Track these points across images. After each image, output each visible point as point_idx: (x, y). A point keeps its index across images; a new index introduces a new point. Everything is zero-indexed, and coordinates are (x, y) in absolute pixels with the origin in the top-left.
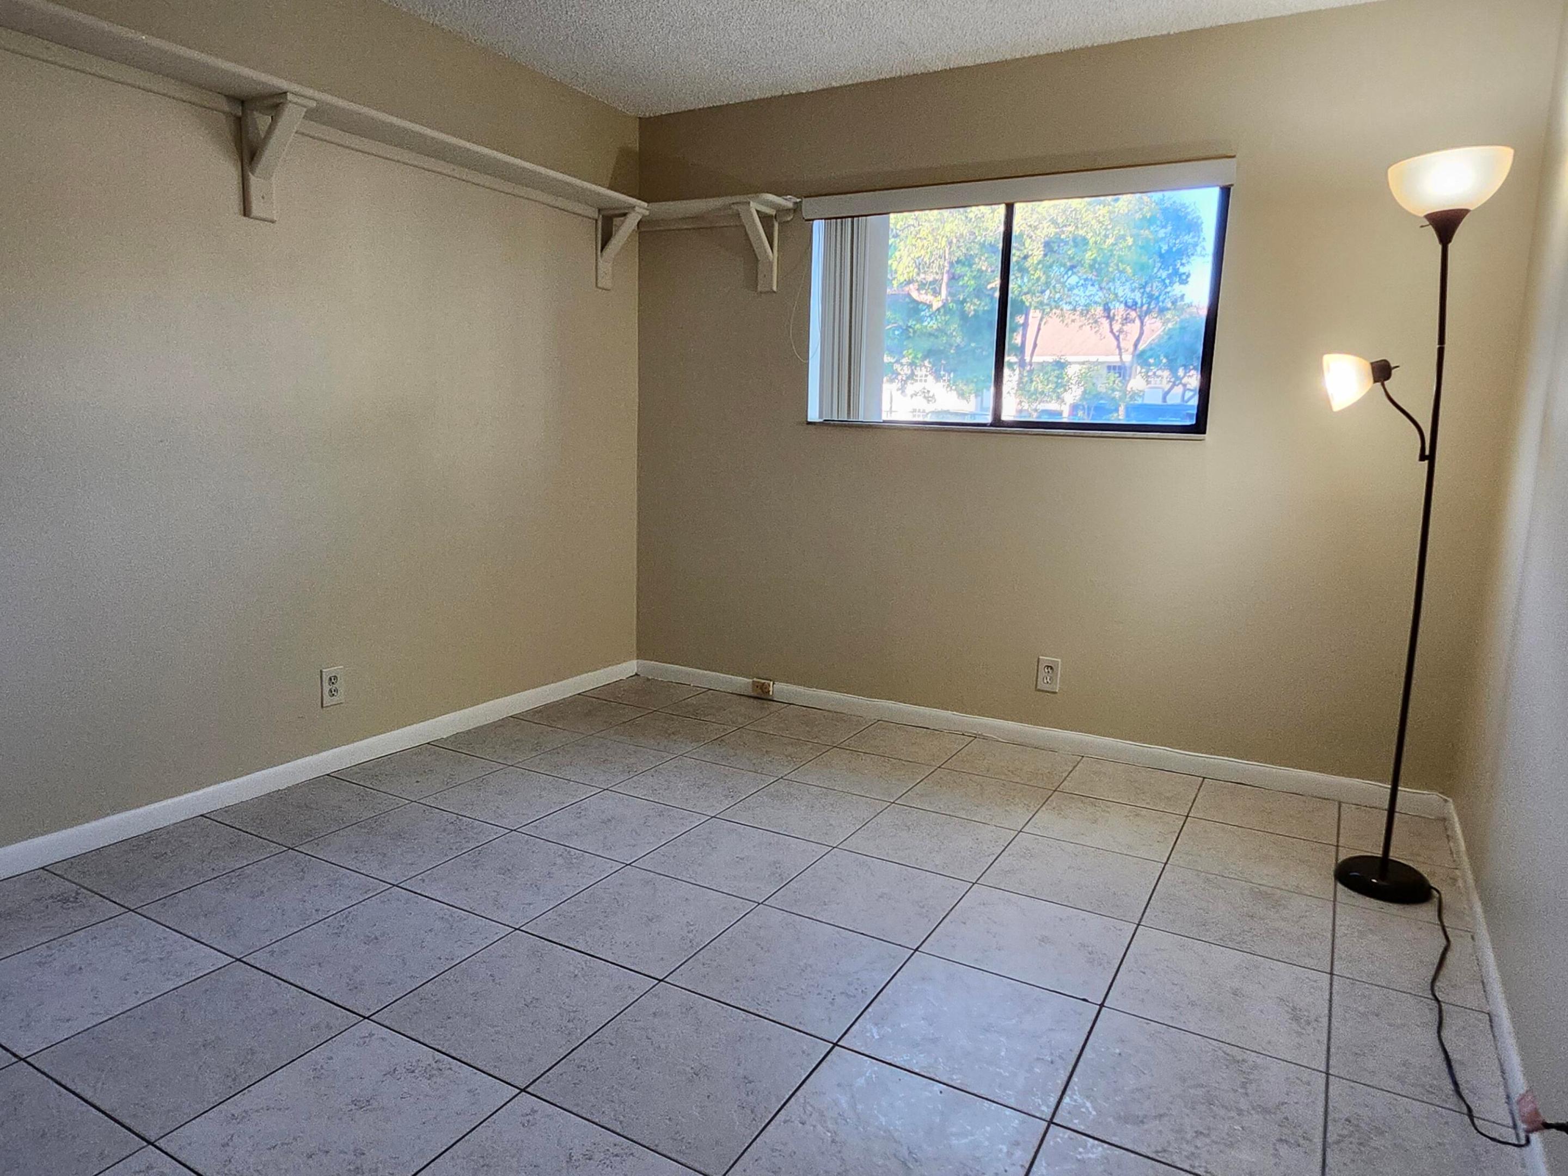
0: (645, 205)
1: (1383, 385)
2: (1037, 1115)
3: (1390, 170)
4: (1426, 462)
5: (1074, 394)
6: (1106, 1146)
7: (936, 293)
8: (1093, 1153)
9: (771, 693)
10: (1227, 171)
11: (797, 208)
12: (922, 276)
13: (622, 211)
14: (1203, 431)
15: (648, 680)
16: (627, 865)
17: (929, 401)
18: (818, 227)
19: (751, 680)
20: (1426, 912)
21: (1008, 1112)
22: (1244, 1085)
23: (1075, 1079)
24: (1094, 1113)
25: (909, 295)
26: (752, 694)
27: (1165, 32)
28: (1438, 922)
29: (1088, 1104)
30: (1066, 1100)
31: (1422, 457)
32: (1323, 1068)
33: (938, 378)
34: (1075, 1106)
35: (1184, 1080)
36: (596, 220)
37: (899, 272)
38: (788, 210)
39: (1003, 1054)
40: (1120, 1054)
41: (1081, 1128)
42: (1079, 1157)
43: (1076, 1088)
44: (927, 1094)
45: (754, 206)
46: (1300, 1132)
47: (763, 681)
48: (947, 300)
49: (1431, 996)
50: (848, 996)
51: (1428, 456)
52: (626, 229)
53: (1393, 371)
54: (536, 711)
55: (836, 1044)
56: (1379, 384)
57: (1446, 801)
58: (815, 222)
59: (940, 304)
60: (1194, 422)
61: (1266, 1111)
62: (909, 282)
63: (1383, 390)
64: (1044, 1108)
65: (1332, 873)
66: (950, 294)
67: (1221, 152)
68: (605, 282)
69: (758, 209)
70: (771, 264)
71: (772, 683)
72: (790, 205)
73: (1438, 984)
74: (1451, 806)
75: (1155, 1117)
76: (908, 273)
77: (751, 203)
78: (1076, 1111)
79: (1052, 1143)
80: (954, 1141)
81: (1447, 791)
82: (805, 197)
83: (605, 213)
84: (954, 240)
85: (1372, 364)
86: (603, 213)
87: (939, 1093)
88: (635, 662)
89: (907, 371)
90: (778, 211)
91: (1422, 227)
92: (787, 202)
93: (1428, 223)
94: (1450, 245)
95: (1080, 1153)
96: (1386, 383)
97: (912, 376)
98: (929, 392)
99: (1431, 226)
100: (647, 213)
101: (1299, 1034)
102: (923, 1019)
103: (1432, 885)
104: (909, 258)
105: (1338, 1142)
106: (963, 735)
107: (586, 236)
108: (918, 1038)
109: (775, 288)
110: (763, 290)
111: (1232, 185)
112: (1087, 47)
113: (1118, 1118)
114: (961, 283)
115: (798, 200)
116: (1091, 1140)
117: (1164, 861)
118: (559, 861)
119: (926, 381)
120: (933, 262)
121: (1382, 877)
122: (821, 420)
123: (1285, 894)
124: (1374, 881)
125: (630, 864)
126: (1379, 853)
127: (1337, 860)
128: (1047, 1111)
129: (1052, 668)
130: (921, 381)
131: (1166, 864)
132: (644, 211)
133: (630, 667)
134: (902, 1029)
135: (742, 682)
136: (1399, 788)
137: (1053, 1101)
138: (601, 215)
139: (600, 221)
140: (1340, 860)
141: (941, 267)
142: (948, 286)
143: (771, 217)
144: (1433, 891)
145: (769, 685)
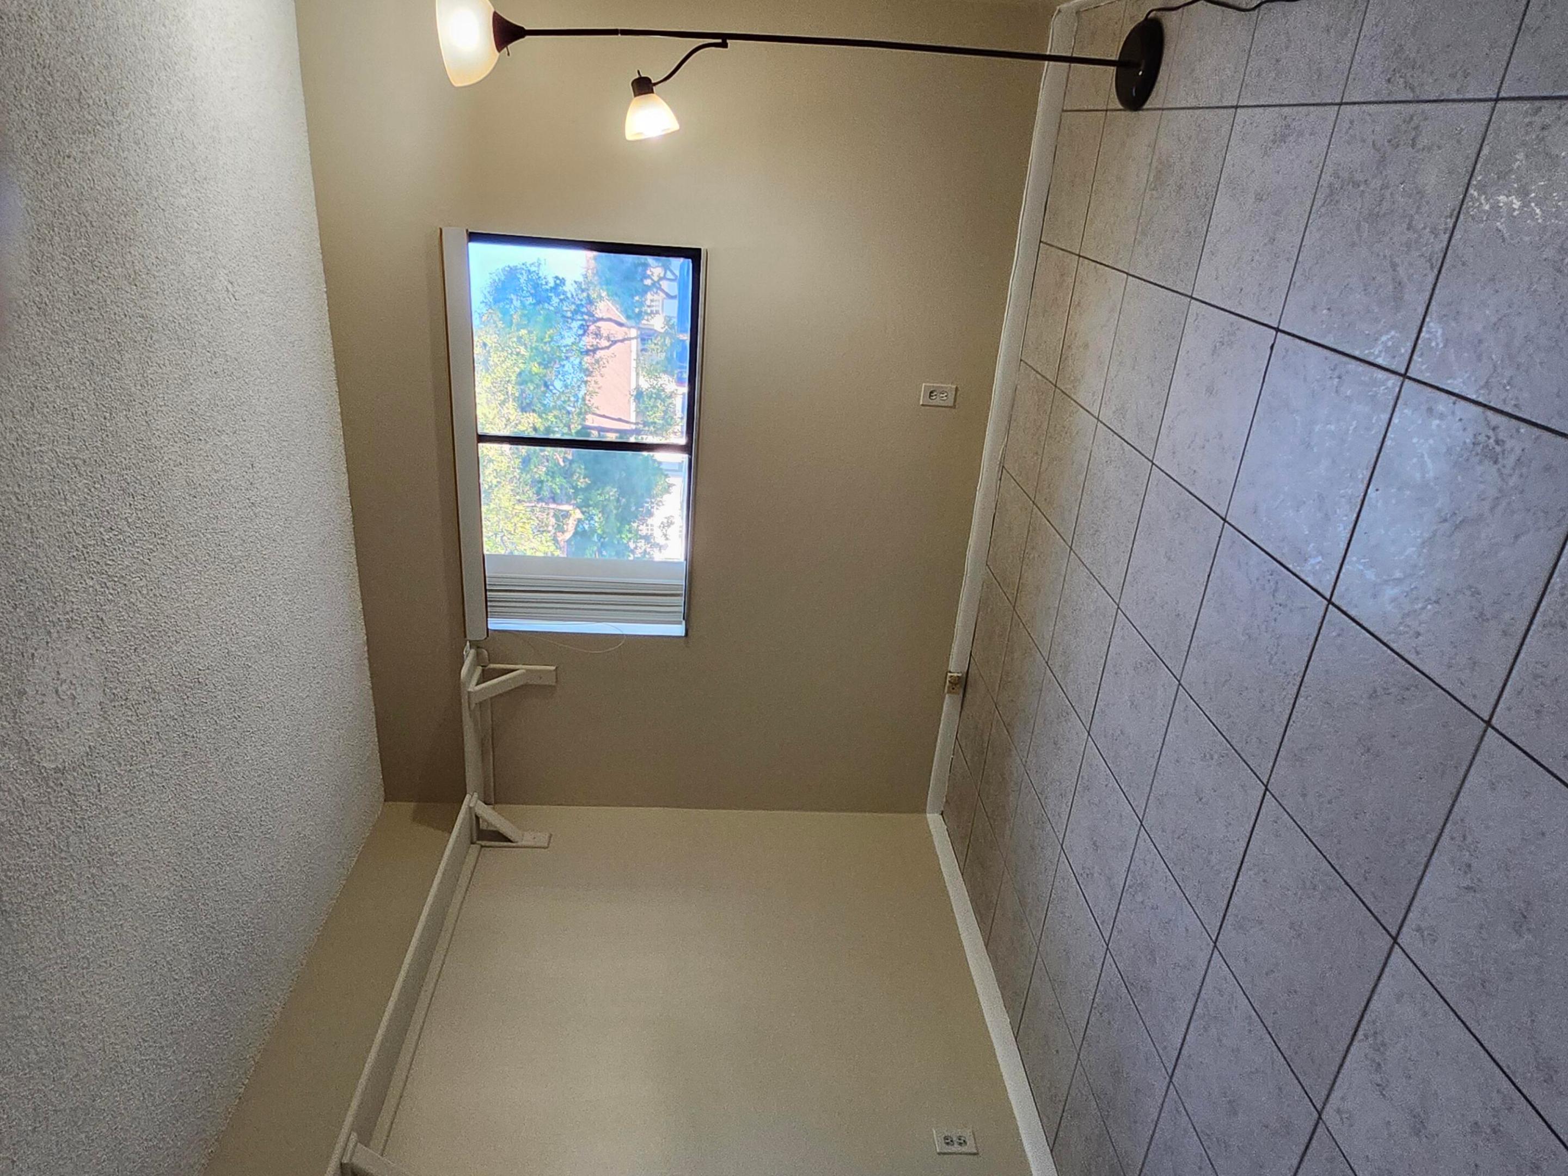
0: (468, 796)
1: (655, 84)
2: (1397, 390)
3: (456, 85)
4: (728, 41)
5: (667, 382)
6: (1427, 319)
7: (567, 515)
8: (1437, 332)
9: (960, 675)
10: (454, 236)
11: (476, 645)
12: (550, 528)
13: (474, 820)
14: (698, 251)
15: (947, 801)
16: (1142, 825)
17: (672, 523)
18: (495, 624)
19: (947, 696)
20: (1171, 23)
21: (1395, 420)
22: (1356, 185)
23: (1357, 353)
24: (1393, 333)
25: (568, 542)
26: (961, 695)
27: (325, 296)
28: (1180, 10)
29: (1384, 338)
30: (1380, 361)
31: (724, 45)
32: (1336, 108)
33: (650, 514)
34: (1385, 351)
35: (1353, 244)
36: (482, 846)
37: (546, 549)
38: (478, 655)
39: (1333, 427)
40: (1329, 309)
41: (1410, 345)
42: (1441, 345)
43: (1367, 352)
44: (1379, 504)
45: (472, 688)
46: (1404, 127)
47: (948, 683)
48: (573, 505)
49: (1257, 11)
50: (1276, 590)
51: (723, 40)
52: (492, 817)
53: (643, 75)
54: (981, 922)
55: (1330, 601)
56: (654, 88)
57: (1059, 11)
58: (490, 627)
59: (578, 511)
60: (690, 260)
61: (1382, 161)
62: (555, 540)
63: (660, 85)
64: (1390, 383)
65: (1134, 113)
66: (568, 503)
67: (437, 242)
68: (542, 839)
69: (475, 683)
70: (527, 670)
71: (949, 674)
72: (473, 651)
73: (1244, 6)
74: (1064, 6)
75: (1394, 270)
76: (547, 542)
77: (469, 690)
78: (1391, 351)
79: (1428, 374)
80: (1431, 475)
81: (1050, 10)
82: (465, 636)
83: (475, 838)
84: (518, 497)
85: (635, 96)
86: (475, 840)
87: (1378, 492)
88: (928, 815)
89: (642, 543)
90: (479, 665)
91: (509, 54)
92: (470, 655)
93: (505, 49)
94: (526, 28)
95: (1437, 344)
96: (653, 81)
97: (647, 538)
98: (662, 523)
99: (509, 46)
100: (476, 795)
101: (1301, 134)
102: (1298, 511)
103: (1142, 19)
104: (533, 540)
105: (1413, 90)
106: (1000, 479)
107: (496, 856)
108: (1319, 515)
109: (553, 668)
110: (555, 680)
111: (467, 231)
112: (336, 368)
113: (1397, 309)
114: (558, 491)
115: (468, 644)
116: (1422, 335)
117: (1125, 275)
118: (1139, 898)
119: (652, 525)
120: (537, 518)
121: (1137, 66)
122: (684, 622)
123: (1156, 157)
124: (1140, 73)
125: (1141, 822)
126: (1112, 70)
127: (1120, 110)
128: (1393, 381)
129: (931, 392)
130: (652, 530)
131: (1129, 275)
132: (474, 799)
133: (934, 821)
134: (1310, 532)
135: (949, 704)
136: (1048, 53)
137: (1381, 375)
138: (478, 842)
139: (483, 843)
140: (1121, 107)
141: (543, 510)
142: (561, 504)
143: (483, 671)
144: (1149, 16)
145: (951, 676)
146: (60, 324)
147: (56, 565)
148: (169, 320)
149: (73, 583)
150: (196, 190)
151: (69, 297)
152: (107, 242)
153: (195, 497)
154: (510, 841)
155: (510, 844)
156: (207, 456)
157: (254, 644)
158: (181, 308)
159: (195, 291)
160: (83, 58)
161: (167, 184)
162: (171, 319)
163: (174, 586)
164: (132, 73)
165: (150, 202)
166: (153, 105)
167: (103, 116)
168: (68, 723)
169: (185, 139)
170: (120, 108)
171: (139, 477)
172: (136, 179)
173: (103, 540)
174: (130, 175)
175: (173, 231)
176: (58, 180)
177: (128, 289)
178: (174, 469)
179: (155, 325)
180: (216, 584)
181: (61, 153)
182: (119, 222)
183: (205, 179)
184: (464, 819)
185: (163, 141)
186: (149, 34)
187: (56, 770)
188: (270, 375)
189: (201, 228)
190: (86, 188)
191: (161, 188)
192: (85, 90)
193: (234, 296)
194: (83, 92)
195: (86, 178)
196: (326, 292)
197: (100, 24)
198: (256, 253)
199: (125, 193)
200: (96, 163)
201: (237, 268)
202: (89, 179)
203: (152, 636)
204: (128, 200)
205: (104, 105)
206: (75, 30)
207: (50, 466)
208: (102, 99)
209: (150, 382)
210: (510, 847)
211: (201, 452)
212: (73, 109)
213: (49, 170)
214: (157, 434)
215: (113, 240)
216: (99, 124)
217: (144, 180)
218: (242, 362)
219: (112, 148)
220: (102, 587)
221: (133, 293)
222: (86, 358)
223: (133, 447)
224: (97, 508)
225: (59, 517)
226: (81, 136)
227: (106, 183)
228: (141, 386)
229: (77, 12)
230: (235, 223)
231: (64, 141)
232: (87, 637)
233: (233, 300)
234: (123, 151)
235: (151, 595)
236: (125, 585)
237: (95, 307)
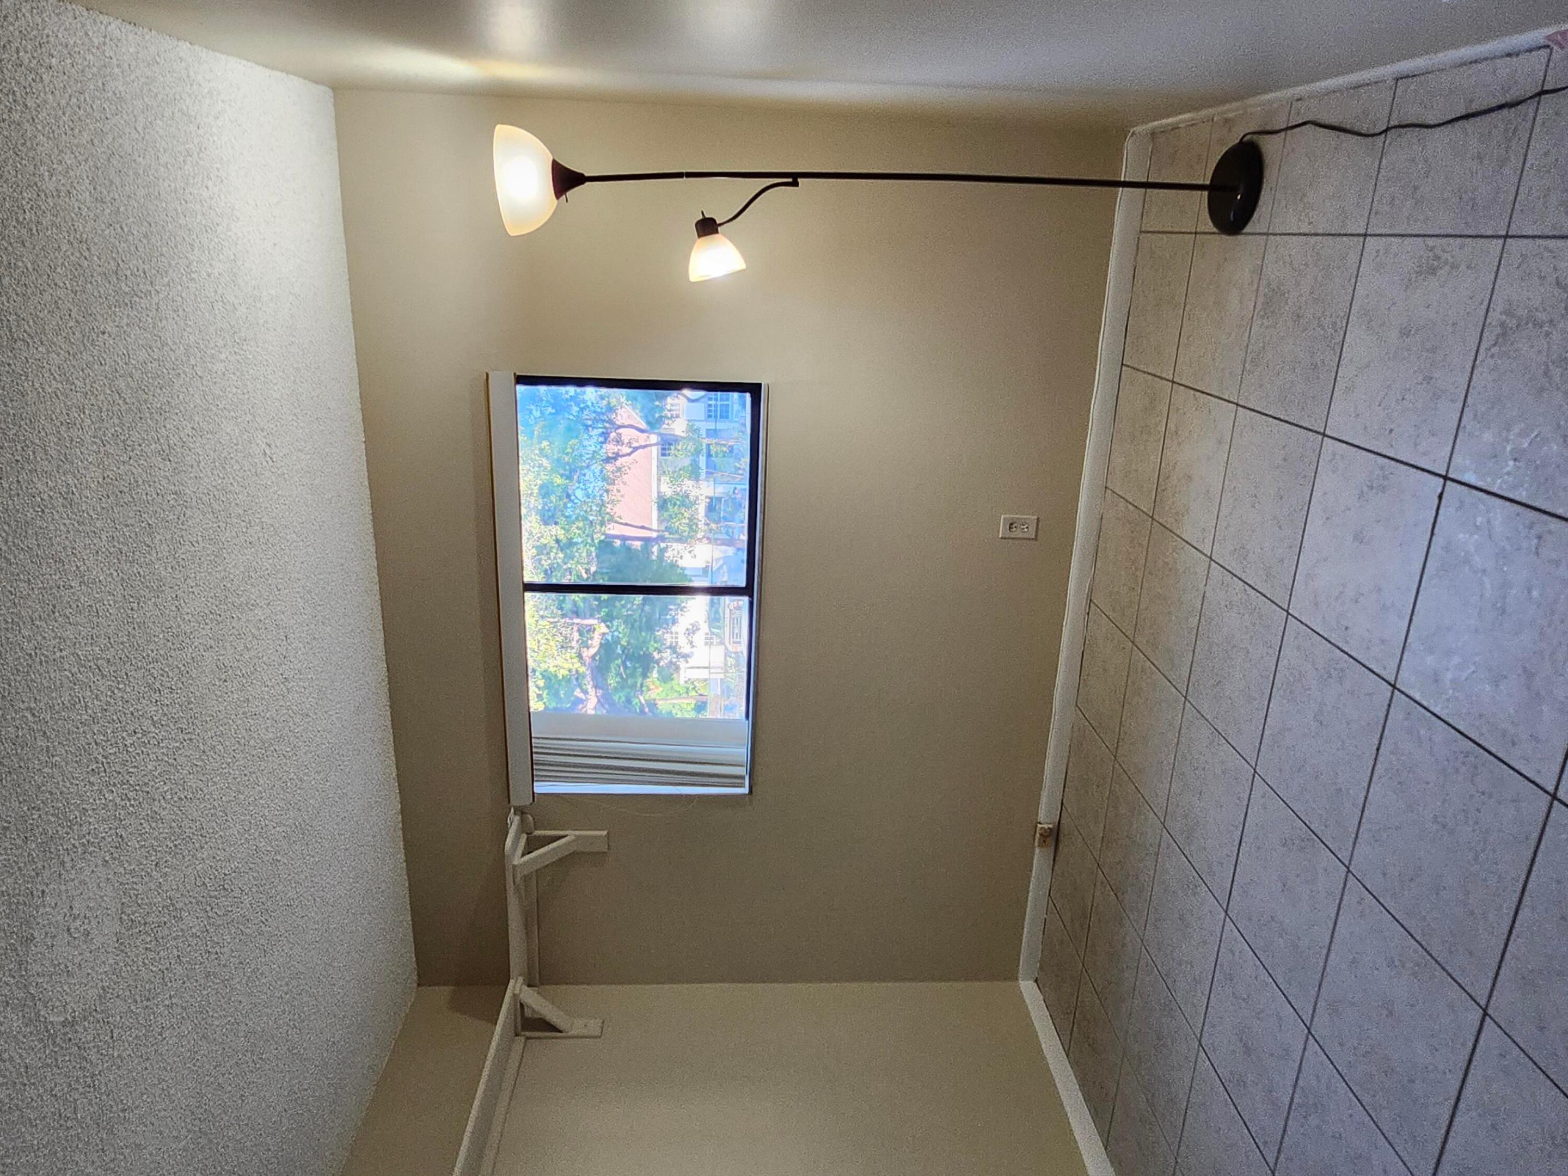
0: (512, 982)
1: (721, 225)
3: (512, 234)
4: (800, 180)
7: (591, 629)
9: (1051, 826)
10: (501, 380)
11: (521, 811)
12: (574, 644)
13: (519, 1007)
14: (759, 386)
15: (1042, 968)
16: (1309, 1032)
17: (698, 629)
18: (541, 788)
19: (1037, 851)
20: (1270, 147)
22: (1539, 324)
25: (593, 657)
26: (1053, 847)
27: (363, 446)
28: (1283, 134)
31: (795, 184)
32: (1501, 241)
33: (674, 622)
35: (1542, 390)
36: (528, 1038)
37: (571, 667)
38: (523, 821)
40: (1515, 460)
45: (517, 860)
47: (1038, 835)
48: (598, 618)
49: (1382, 137)
50: (1475, 774)
51: (793, 179)
52: (536, 1001)
53: (707, 216)
54: (1096, 1114)
55: (1554, 797)
56: (719, 229)
57: (1133, 133)
58: (535, 791)
59: (603, 625)
60: (748, 395)
62: (580, 656)
63: (725, 225)
65: (1231, 237)
66: (592, 616)
67: (483, 387)
68: (594, 1026)
69: (520, 856)
70: (578, 837)
71: (1039, 826)
72: (517, 819)
73: (1365, 131)
74: (1138, 129)
76: (571, 658)
77: (514, 863)
81: (1123, 132)
82: (510, 803)
83: (520, 1029)
84: (541, 613)
85: (699, 236)
86: (520, 1032)
88: (1020, 982)
89: (667, 655)
90: (523, 832)
91: (567, 201)
92: (514, 822)
93: (564, 196)
94: (587, 174)
96: (718, 222)
97: (673, 648)
98: (687, 630)
99: (568, 194)
100: (521, 979)
101: (1454, 267)
102: (1497, 686)
103: (1237, 141)
104: (558, 658)
106: (1088, 614)
107: (543, 1048)
109: (605, 833)
110: (606, 847)
111: (515, 374)
112: (373, 520)
114: (582, 605)
115: (512, 810)
117: (1234, 406)
118: (1314, 1121)
119: (677, 633)
120: (561, 634)
121: (1235, 190)
123: (1263, 282)
124: (1239, 197)
125: (1309, 1029)
126: (1206, 193)
127: (1213, 233)
129: (1011, 524)
130: (676, 638)
131: (1237, 405)
132: (518, 985)
133: (1028, 988)
134: (1516, 712)
135: (1040, 858)
136: (1122, 179)
138: (523, 1033)
139: (528, 1034)
140: (1215, 230)
141: (566, 626)
142: (585, 618)
143: (528, 839)
144: (1245, 139)
145: (1042, 828)
146: (88, 513)
147: (72, 784)
148: (204, 494)
149: (91, 801)
150: (235, 352)
151: (98, 482)
152: (141, 418)
153: (225, 681)
154: (561, 1032)
155: (560, 1034)
156: (240, 635)
157: (283, 834)
158: (217, 478)
159: (232, 458)
160: (122, 228)
161: (205, 350)
162: (205, 491)
163: (201, 785)
164: (173, 239)
165: (187, 370)
166: (194, 270)
167: (141, 286)
168: (80, 965)
169: (225, 301)
170: (159, 276)
171: (167, 670)
172: (173, 348)
173: (126, 745)
174: (167, 344)
175: (210, 398)
176: (91, 359)
177: (161, 466)
178: (204, 654)
179: (189, 500)
180: (245, 775)
181: (96, 330)
182: (154, 396)
183: (245, 340)
184: (509, 1009)
185: (202, 306)
186: (192, 197)
187: (64, 1024)
188: (306, 537)
189: (239, 391)
190: (120, 363)
191: (199, 355)
192: (123, 261)
193: (271, 458)
194: (120, 262)
195: (120, 353)
196: (365, 442)
197: (142, 192)
198: (295, 411)
199: (161, 363)
200: (132, 336)
201: (275, 429)
202: (124, 354)
203: (175, 846)
204: (164, 370)
205: (142, 274)
206: (115, 200)
207: (70, 671)
208: (140, 269)
209: (182, 562)
210: (557, 1038)
211: (234, 630)
212: (110, 282)
213: (83, 348)
214: (187, 618)
215: (148, 415)
216: (137, 295)
217: (182, 348)
218: (278, 528)
219: (149, 319)
220: (122, 800)
221: (167, 469)
222: (114, 546)
223: (161, 636)
224: (120, 711)
225: (78, 728)
226: (117, 310)
227: (143, 355)
228: (172, 568)
229: (117, 181)
230: (275, 381)
231: (99, 317)
232: (105, 861)
233: (270, 463)
234: (161, 321)
235: (176, 799)
236: (148, 792)
237: (126, 490)
